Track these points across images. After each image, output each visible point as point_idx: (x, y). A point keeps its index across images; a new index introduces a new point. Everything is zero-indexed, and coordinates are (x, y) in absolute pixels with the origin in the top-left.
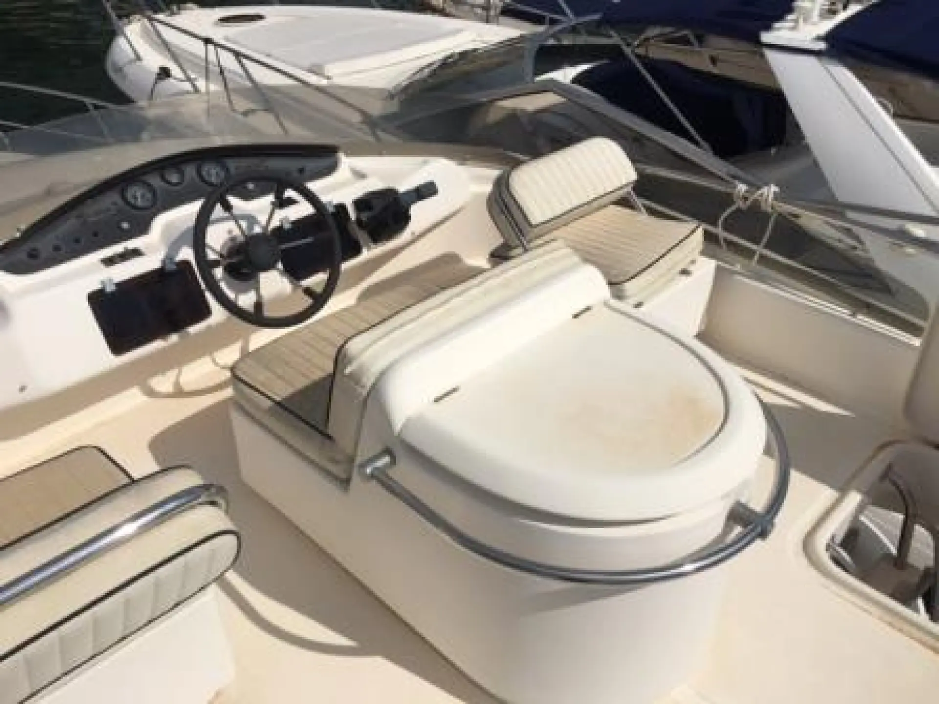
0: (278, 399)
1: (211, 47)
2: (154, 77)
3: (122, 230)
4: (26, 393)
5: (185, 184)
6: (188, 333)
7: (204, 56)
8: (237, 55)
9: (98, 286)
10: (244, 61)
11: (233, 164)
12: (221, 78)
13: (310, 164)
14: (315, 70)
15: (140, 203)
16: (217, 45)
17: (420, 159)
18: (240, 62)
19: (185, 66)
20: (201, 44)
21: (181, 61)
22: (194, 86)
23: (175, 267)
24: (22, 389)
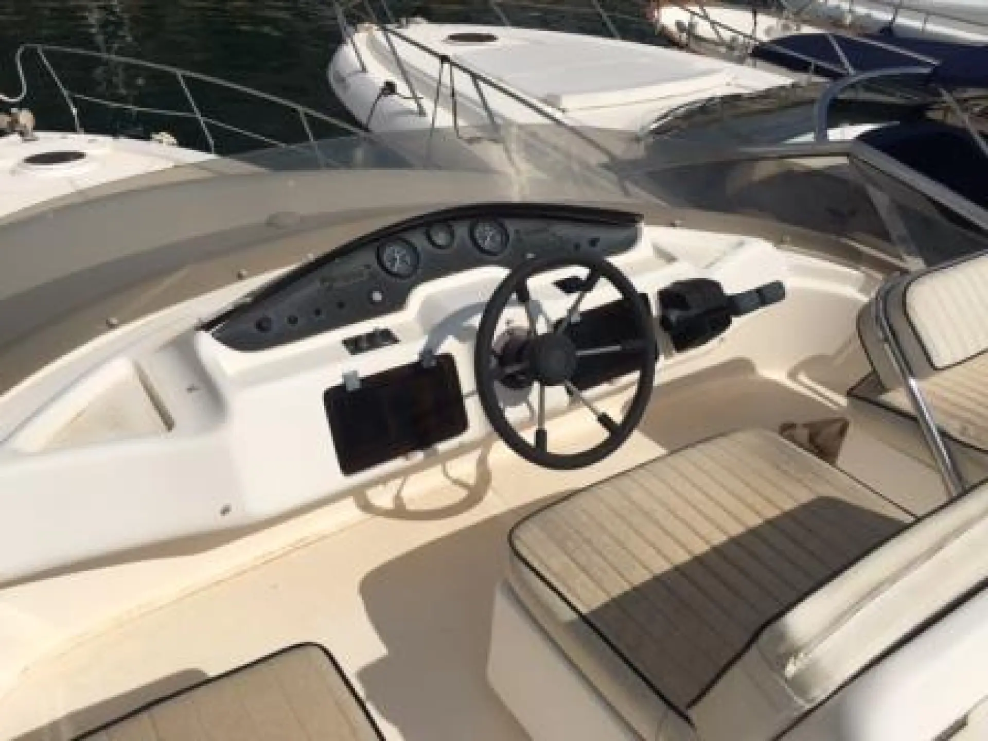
0: (584, 610)
1: (446, 66)
2: (378, 91)
3: (373, 303)
4: (228, 517)
5: (455, 245)
6: (436, 452)
7: (436, 76)
8: (475, 77)
9: (339, 381)
10: (482, 85)
11: (512, 226)
12: (450, 100)
13: (605, 235)
14: (552, 100)
15: (397, 267)
16: (453, 64)
17: (734, 238)
18: (477, 86)
19: (415, 85)
20: (437, 61)
21: (412, 80)
22: (419, 105)
23: (433, 363)
24: (225, 511)
